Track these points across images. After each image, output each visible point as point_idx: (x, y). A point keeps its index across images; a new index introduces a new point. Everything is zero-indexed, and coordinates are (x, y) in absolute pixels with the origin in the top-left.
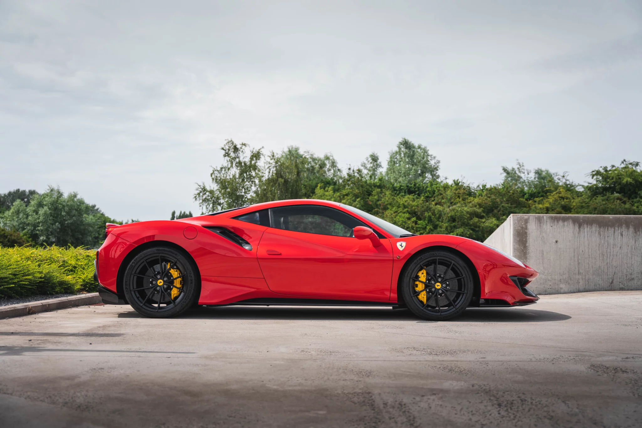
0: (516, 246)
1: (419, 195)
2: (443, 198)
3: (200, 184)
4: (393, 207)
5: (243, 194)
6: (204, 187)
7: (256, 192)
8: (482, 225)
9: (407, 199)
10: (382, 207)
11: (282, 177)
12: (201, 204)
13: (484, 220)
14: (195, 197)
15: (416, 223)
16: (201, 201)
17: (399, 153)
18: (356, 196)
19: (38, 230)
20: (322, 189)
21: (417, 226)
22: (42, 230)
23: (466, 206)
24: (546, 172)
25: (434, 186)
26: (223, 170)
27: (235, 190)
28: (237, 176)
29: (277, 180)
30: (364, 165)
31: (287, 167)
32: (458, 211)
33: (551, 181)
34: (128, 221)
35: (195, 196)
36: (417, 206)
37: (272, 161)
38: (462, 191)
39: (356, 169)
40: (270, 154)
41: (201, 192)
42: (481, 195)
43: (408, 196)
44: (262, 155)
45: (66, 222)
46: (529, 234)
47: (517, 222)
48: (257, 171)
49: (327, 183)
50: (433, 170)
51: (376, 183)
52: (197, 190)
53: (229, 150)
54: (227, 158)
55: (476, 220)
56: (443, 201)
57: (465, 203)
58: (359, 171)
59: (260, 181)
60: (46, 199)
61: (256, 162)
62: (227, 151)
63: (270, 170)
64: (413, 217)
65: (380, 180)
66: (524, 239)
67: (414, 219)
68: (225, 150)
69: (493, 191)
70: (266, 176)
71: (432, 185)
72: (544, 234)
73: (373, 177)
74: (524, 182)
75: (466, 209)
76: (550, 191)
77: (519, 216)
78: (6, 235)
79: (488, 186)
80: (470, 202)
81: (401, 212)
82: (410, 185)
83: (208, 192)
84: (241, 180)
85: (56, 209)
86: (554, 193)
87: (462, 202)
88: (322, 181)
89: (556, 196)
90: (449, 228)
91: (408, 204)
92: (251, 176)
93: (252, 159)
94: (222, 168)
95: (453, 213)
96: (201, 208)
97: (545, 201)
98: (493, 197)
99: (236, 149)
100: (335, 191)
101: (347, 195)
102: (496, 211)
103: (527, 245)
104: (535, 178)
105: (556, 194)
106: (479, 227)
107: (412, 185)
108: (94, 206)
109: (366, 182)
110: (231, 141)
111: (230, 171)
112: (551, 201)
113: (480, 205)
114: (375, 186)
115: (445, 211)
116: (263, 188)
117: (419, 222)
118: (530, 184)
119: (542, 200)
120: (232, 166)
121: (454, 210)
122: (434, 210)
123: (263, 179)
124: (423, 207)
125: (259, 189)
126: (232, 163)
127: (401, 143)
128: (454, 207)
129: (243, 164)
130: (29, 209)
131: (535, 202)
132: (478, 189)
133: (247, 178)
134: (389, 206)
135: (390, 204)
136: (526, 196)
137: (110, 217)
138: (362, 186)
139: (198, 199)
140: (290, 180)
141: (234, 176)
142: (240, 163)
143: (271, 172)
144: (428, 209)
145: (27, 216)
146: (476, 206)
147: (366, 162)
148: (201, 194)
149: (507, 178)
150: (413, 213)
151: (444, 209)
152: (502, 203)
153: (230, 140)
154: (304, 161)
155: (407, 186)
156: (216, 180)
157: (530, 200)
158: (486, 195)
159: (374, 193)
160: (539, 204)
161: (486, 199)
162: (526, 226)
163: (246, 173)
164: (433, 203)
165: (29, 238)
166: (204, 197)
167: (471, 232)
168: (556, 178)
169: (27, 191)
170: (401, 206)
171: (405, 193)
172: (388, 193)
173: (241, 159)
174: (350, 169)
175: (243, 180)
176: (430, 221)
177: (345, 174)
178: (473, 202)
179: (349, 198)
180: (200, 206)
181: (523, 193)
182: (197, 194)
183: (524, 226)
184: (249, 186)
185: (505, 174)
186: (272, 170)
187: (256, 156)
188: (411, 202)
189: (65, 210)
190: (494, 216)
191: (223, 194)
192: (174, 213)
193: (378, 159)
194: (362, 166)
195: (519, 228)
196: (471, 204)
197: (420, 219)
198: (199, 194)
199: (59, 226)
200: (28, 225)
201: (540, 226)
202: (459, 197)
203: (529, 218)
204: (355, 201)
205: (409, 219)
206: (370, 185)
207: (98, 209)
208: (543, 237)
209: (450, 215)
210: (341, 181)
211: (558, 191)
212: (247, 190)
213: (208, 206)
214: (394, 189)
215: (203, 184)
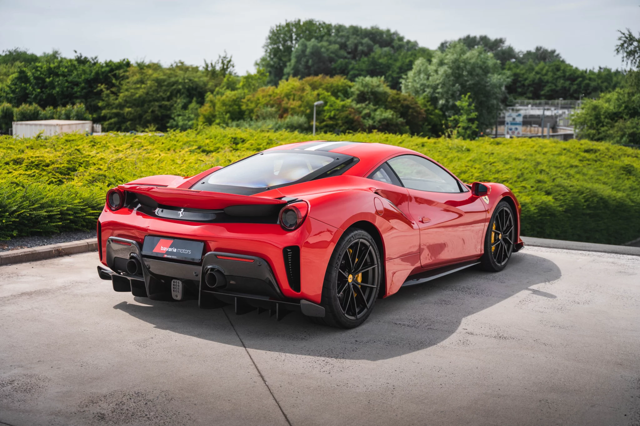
3: (623, 32)
6: (630, 35)
12: (625, 59)
14: (617, 50)
16: (625, 54)
19: (438, 93)
22: (442, 93)
35: (617, 47)
41: (625, 42)
45: (468, 83)
52: (620, 39)
60: (448, 57)
78: (400, 99)
83: (637, 41)
85: (458, 68)
96: (624, 63)
108: (554, 52)
130: (432, 68)
137: (571, 64)
139: (621, 52)
145: (429, 76)
148: (626, 45)
165: (428, 102)
166: (630, 48)
169: (478, 36)
180: (623, 61)
182: (620, 46)
189: (466, 69)
198: (622, 45)
199: (459, 87)
200: (428, 86)
207: (558, 55)
215: (629, 31)
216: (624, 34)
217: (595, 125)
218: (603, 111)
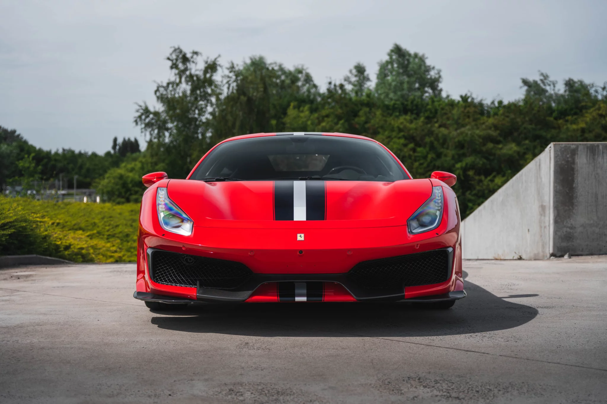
0: (558, 187)
1: (418, 115)
2: (448, 119)
3: (140, 104)
4: (385, 130)
5: (196, 116)
6: (146, 108)
7: (211, 114)
8: (498, 152)
9: (403, 120)
10: (371, 131)
11: (244, 94)
12: (143, 130)
13: (500, 146)
14: (136, 121)
15: (414, 150)
16: (143, 126)
17: (391, 62)
18: (339, 118)
20: (296, 110)
21: (416, 154)
23: (478, 128)
24: (579, 83)
25: (436, 104)
26: (170, 86)
27: (186, 111)
28: (188, 92)
29: (238, 98)
30: (347, 79)
31: (251, 82)
32: (467, 134)
33: (588, 94)
34: (58, 150)
35: (135, 119)
36: (416, 129)
37: (231, 75)
38: (472, 110)
39: (338, 83)
40: (228, 65)
41: (142, 114)
42: (496, 114)
43: (404, 117)
44: (220, 66)
46: (577, 170)
47: (559, 153)
48: (213, 87)
49: (302, 102)
50: (434, 84)
51: (364, 100)
52: (137, 111)
53: (177, 60)
54: (175, 71)
55: (490, 145)
56: (449, 122)
57: (476, 125)
58: (342, 86)
59: (218, 99)
61: (211, 76)
62: (174, 61)
63: (229, 85)
64: (411, 143)
65: (368, 95)
66: (570, 178)
67: (411, 145)
68: (172, 61)
69: (512, 108)
70: (225, 92)
71: (433, 102)
72: (599, 171)
73: (359, 94)
74: (551, 96)
75: (477, 132)
76: (586, 108)
77: (563, 146)
79: (506, 102)
80: (484, 123)
81: (395, 137)
82: (406, 103)
83: (152, 113)
84: (193, 99)
86: (592, 110)
87: (473, 123)
88: (296, 99)
89: (594, 114)
90: (456, 157)
91: (405, 127)
92: (206, 93)
93: (206, 72)
94: (168, 84)
95: (461, 138)
96: (143, 134)
97: (579, 120)
98: (512, 116)
99: (185, 60)
100: (312, 111)
101: (327, 116)
102: (516, 134)
103: (574, 185)
104: (565, 91)
105: (595, 110)
106: (494, 155)
107: (409, 103)
109: (350, 99)
110: (179, 48)
111: (178, 87)
112: (588, 119)
113: (496, 127)
114: (363, 104)
115: (451, 135)
116: (221, 108)
117: (419, 149)
118: (559, 98)
119: (576, 119)
120: (180, 82)
121: (462, 133)
122: (437, 135)
123: (222, 97)
124: (423, 130)
125: (217, 110)
126: (180, 78)
127: (392, 51)
128: (463, 129)
129: (195, 78)
131: (567, 121)
132: (492, 106)
133: (201, 96)
134: (380, 130)
135: (382, 127)
136: (555, 114)
138: (346, 105)
139: (139, 123)
140: (254, 98)
141: (184, 93)
142: (191, 76)
143: (231, 88)
144: (430, 133)
146: (490, 128)
147: (349, 75)
148: (143, 117)
149: (528, 92)
150: (411, 138)
151: (450, 133)
152: (523, 123)
153: (177, 47)
154: (272, 74)
155: (403, 104)
156: (162, 98)
157: (560, 118)
158: (503, 114)
159: (361, 113)
160: (571, 124)
161: (504, 119)
162: (574, 160)
163: (200, 90)
164: (437, 125)
166: (147, 120)
167: (485, 161)
168: (592, 91)
170: (396, 129)
171: (400, 112)
172: (378, 113)
173: (193, 72)
174: (330, 83)
175: (196, 99)
176: (432, 147)
177: (323, 89)
178: (487, 124)
179: (330, 119)
180: (142, 132)
181: (550, 110)
182: (138, 117)
183: (570, 159)
184: (203, 106)
185: (526, 88)
186: (232, 85)
187: (212, 67)
188: (408, 125)
190: (514, 141)
191: (171, 117)
192: (115, 140)
193: (364, 71)
194: (345, 80)
195: (563, 162)
196: (484, 126)
197: (420, 146)
198: (140, 117)
201: (594, 159)
202: (469, 117)
203: (577, 148)
204: (337, 124)
205: (405, 145)
206: (356, 103)
208: (597, 174)
209: (456, 140)
210: (319, 99)
211: (597, 106)
212: (202, 112)
213: (152, 132)
214: (387, 107)
215: (145, 103)
216: (141, 106)
217: (123, 194)
218: (129, 180)
